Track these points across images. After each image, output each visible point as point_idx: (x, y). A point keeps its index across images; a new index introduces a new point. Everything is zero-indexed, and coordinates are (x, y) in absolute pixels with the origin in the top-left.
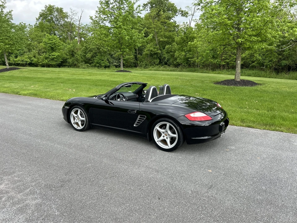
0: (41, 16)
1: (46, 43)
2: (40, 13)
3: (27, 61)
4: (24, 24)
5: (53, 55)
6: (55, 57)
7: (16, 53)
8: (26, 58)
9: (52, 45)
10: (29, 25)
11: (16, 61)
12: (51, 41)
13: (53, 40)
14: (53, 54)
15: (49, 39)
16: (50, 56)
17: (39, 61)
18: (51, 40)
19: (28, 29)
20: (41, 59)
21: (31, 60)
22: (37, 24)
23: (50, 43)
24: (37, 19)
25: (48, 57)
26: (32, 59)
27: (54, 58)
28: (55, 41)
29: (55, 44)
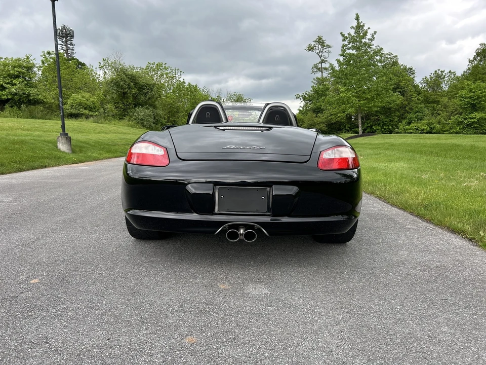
0: (478, 54)
1: (463, 98)
2: (478, 49)
3: (424, 130)
4: (441, 72)
5: (471, 118)
6: (475, 120)
7: (411, 118)
8: (423, 125)
9: (474, 100)
10: (450, 72)
11: (407, 129)
12: (472, 94)
13: (476, 91)
14: (472, 115)
15: (471, 90)
16: (465, 119)
17: (444, 129)
18: (474, 92)
19: (447, 78)
20: (450, 126)
21: (431, 128)
22: (469, 68)
23: (470, 98)
24: (470, 61)
25: (462, 121)
26: (432, 126)
27: (474, 122)
28: (481, 92)
29: (479, 98)
